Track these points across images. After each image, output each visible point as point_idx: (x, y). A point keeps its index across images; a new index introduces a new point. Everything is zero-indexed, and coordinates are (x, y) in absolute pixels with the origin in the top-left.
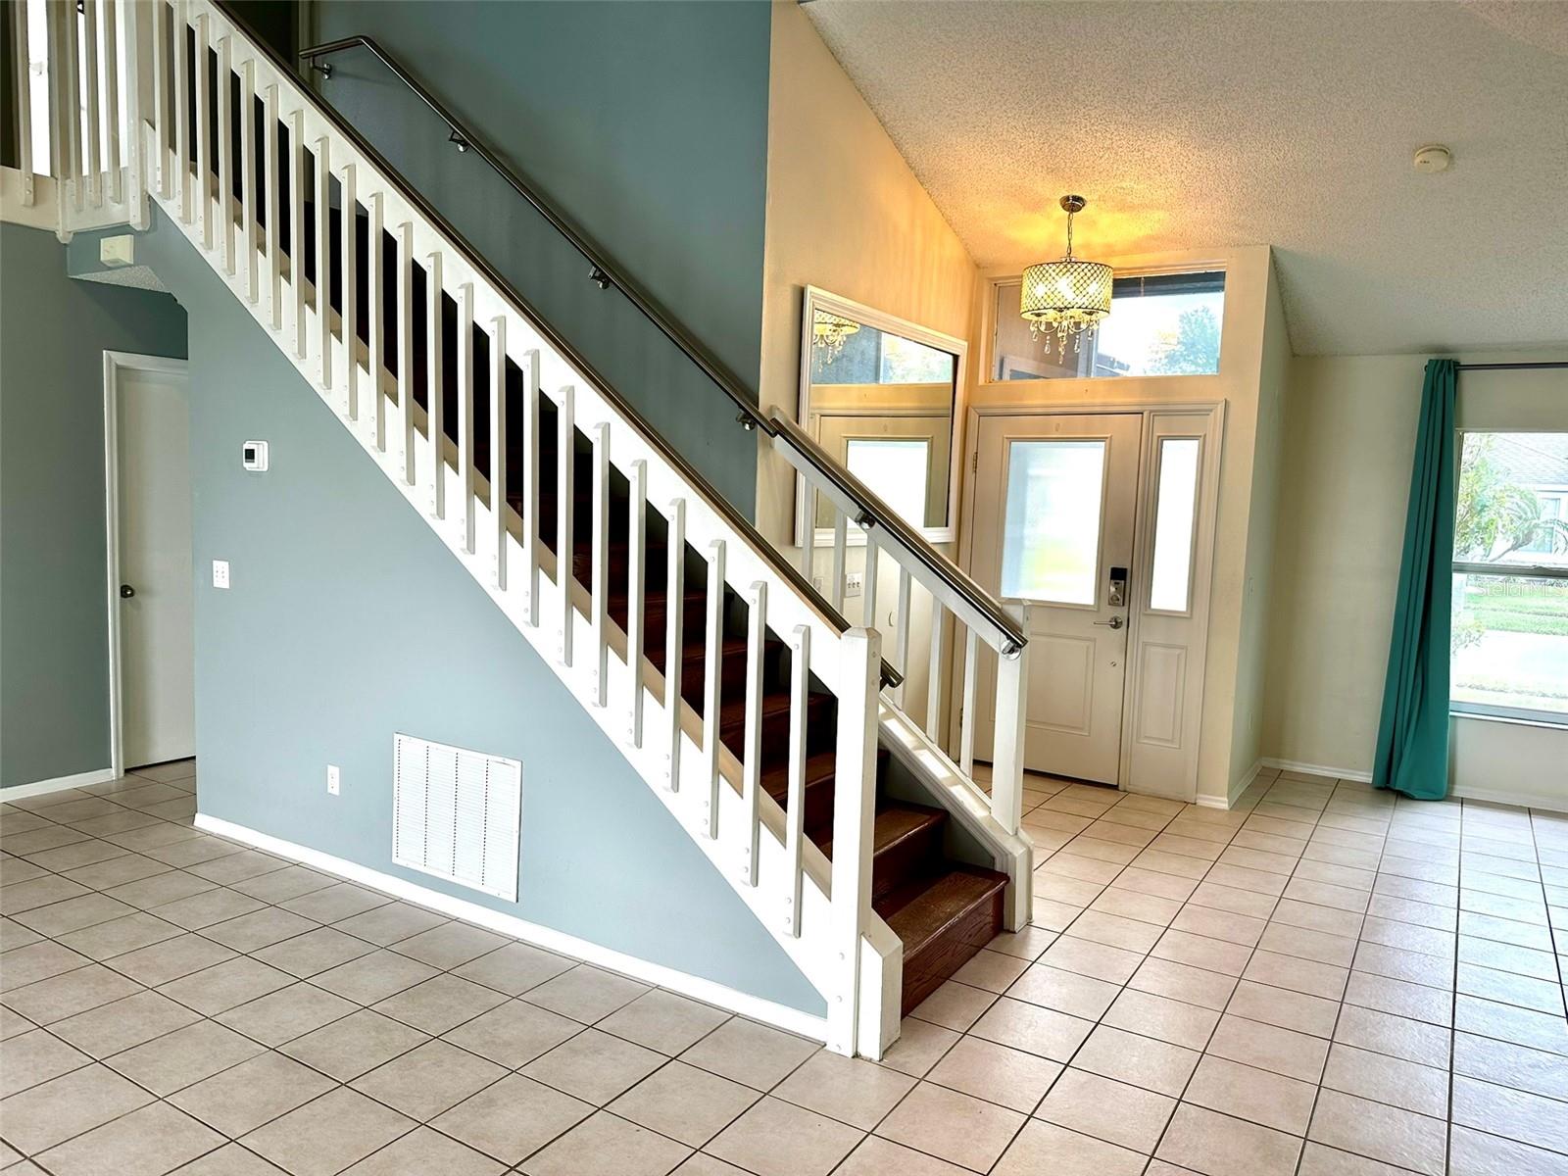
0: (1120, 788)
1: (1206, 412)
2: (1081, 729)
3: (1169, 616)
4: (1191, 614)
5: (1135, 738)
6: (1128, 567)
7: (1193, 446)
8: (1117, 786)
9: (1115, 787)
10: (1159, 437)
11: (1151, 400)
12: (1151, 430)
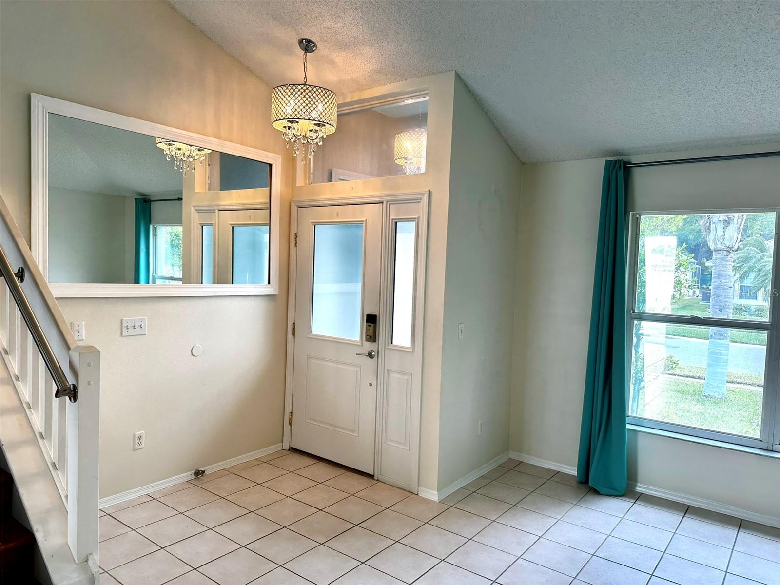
0: (376, 478)
1: (418, 201)
2: (353, 431)
3: (401, 350)
4: (414, 349)
5: (383, 441)
6: (377, 313)
7: (413, 225)
8: (374, 476)
9: (371, 476)
10: (393, 219)
11: (387, 192)
12: (388, 214)
